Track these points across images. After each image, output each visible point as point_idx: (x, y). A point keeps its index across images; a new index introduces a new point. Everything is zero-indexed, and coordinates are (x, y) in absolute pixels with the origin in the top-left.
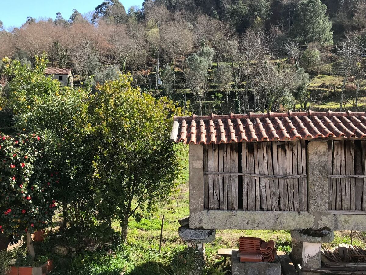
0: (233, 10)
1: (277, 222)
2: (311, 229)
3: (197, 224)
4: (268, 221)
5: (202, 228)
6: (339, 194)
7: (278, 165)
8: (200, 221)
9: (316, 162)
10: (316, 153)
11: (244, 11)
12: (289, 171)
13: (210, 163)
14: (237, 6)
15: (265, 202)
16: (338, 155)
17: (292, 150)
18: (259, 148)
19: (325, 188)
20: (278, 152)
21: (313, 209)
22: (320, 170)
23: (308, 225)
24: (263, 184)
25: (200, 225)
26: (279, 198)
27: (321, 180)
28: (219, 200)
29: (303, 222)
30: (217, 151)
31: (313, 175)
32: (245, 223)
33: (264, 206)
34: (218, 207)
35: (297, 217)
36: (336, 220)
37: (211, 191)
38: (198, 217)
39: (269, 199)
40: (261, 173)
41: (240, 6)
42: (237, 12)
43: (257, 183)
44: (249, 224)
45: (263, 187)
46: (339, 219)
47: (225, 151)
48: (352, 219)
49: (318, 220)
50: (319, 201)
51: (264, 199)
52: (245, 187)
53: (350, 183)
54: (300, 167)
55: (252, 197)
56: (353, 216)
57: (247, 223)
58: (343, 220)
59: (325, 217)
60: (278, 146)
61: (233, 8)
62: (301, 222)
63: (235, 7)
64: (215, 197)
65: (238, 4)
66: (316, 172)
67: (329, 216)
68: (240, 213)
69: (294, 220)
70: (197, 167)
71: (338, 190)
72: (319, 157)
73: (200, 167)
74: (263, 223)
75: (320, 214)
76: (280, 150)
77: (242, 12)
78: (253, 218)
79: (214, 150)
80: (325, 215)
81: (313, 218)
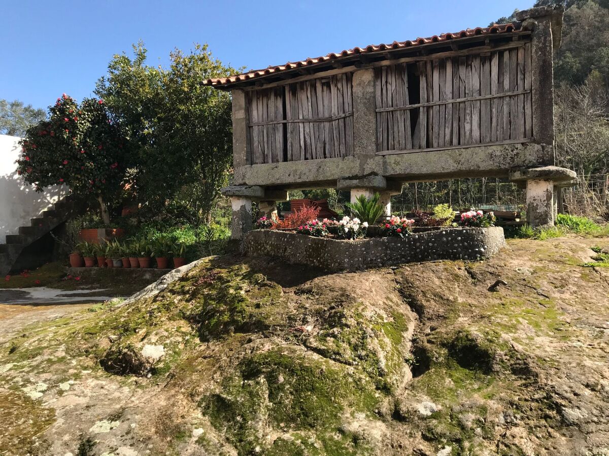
0: (558, 66)
1: (320, 171)
2: (357, 175)
3: (241, 180)
4: (310, 171)
5: (245, 184)
6: (391, 132)
7: (324, 106)
8: (244, 176)
9: (360, 95)
10: (360, 84)
11: (574, 66)
12: (334, 110)
13: (255, 113)
14: (563, 61)
15: (309, 151)
16: (388, 84)
17: (336, 86)
18: (302, 89)
19: (371, 125)
20: (323, 91)
21: (358, 152)
22: (365, 103)
23: (353, 171)
24: (307, 130)
25: (244, 181)
26: (325, 144)
27: (366, 115)
28: (264, 154)
29: (348, 168)
30: (261, 98)
31: (357, 111)
32: (287, 175)
33: (308, 156)
34: (262, 161)
35: (340, 163)
36: (385, 163)
37: (256, 144)
38: (241, 172)
39: (313, 147)
40: (305, 117)
41: (567, 60)
42: (563, 68)
43: (302, 130)
44: (291, 176)
45: (307, 133)
46: (388, 161)
47: (268, 98)
48: (404, 159)
49: (364, 165)
50: (365, 141)
51: (308, 147)
52: (289, 135)
53: (403, 116)
54: (346, 105)
55: (296, 146)
56: (405, 155)
57: (289, 175)
58: (393, 161)
59: (372, 160)
60: (323, 84)
61: (558, 63)
62: (345, 168)
63: (561, 63)
64: (260, 151)
65: (565, 58)
66: (361, 107)
67: (377, 158)
68: (282, 164)
69: (337, 166)
70: (239, 118)
71: (390, 127)
72: (363, 88)
73: (242, 117)
74: (305, 174)
75: (367, 157)
76: (325, 88)
77: (572, 67)
78: (294, 168)
79: (258, 99)
80: (372, 157)
81: (358, 162)
